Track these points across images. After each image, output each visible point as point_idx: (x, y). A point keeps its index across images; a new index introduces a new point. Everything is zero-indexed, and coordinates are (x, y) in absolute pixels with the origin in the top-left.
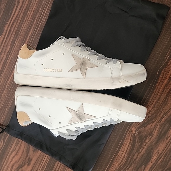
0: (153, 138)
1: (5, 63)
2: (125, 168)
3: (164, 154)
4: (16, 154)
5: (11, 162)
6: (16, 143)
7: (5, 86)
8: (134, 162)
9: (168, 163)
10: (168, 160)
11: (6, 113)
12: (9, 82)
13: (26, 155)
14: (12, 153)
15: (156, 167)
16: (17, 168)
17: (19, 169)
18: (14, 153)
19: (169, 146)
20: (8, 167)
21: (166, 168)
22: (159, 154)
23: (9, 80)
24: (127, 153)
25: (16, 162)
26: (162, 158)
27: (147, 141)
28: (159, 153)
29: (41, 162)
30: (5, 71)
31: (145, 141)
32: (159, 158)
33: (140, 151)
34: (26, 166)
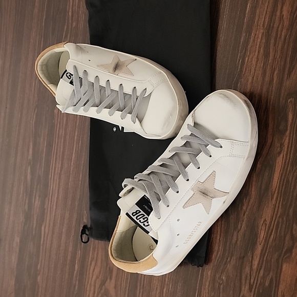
0: (252, 201)
2: (225, 261)
3: (274, 225)
5: (92, 277)
8: (234, 248)
9: (284, 240)
10: (283, 234)
12: (72, 164)
13: (105, 264)
14: (91, 264)
15: (269, 251)
16: (100, 286)
17: (102, 286)
18: (93, 263)
19: (278, 209)
20: (90, 285)
21: (284, 250)
22: (267, 227)
24: (222, 234)
25: (97, 278)
26: (273, 233)
27: (244, 208)
28: (266, 225)
31: (242, 209)
32: (269, 233)
33: (239, 228)
34: (108, 280)
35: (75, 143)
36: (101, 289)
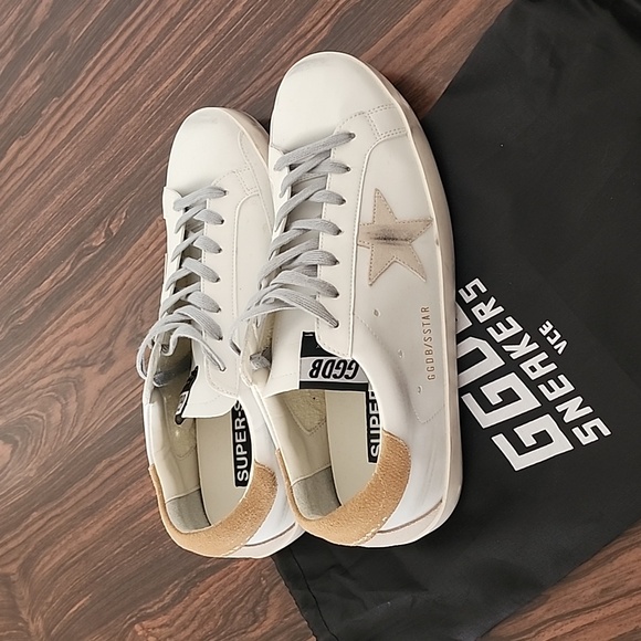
1: (169, 31)
4: (87, 321)
5: (66, 333)
6: (99, 290)
7: (140, 104)
11: (109, 188)
12: (154, 96)
13: (107, 340)
14: (77, 310)
16: (73, 361)
17: (76, 366)
18: (83, 315)
20: (55, 341)
23: (158, 92)
25: (76, 343)
29: (132, 385)
30: (159, 53)
34: (95, 369)
35: (189, 60)
36: (72, 368)
